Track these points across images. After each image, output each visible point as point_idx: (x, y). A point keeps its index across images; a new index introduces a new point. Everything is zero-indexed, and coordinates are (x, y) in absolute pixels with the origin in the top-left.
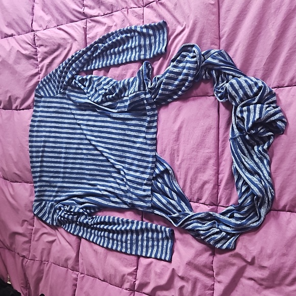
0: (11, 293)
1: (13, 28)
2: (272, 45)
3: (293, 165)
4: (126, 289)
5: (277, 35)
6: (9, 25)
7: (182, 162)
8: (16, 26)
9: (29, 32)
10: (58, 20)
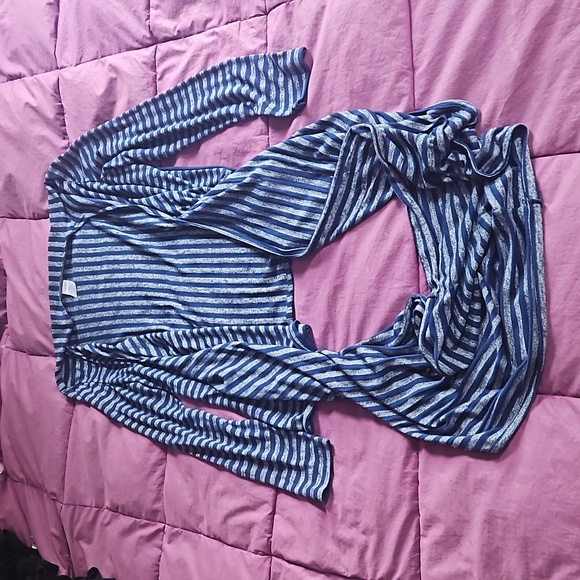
0: (39, 567)
1: (21, 63)
2: (512, 78)
3: (562, 307)
4: (256, 552)
5: (523, 59)
6: (14, 57)
7: (350, 309)
8: (28, 58)
9: (51, 70)
10: (102, 46)
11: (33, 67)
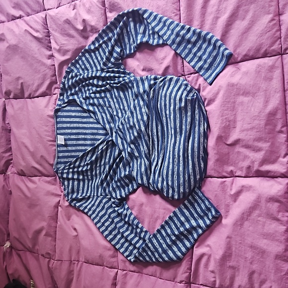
1: (21, 9)
6: (17, 6)
9: (40, 12)
11: (29, 11)
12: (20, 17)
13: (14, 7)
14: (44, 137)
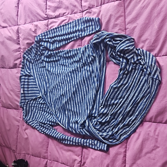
1: (7, 23)
6: (5, 21)
8: (9, 22)
9: (16, 25)
10: (32, 19)
11: (10, 24)
12: (6, 27)
13: (3, 22)
14: (15, 89)
